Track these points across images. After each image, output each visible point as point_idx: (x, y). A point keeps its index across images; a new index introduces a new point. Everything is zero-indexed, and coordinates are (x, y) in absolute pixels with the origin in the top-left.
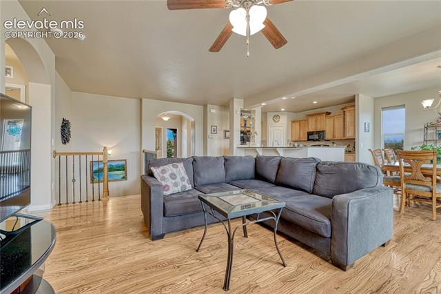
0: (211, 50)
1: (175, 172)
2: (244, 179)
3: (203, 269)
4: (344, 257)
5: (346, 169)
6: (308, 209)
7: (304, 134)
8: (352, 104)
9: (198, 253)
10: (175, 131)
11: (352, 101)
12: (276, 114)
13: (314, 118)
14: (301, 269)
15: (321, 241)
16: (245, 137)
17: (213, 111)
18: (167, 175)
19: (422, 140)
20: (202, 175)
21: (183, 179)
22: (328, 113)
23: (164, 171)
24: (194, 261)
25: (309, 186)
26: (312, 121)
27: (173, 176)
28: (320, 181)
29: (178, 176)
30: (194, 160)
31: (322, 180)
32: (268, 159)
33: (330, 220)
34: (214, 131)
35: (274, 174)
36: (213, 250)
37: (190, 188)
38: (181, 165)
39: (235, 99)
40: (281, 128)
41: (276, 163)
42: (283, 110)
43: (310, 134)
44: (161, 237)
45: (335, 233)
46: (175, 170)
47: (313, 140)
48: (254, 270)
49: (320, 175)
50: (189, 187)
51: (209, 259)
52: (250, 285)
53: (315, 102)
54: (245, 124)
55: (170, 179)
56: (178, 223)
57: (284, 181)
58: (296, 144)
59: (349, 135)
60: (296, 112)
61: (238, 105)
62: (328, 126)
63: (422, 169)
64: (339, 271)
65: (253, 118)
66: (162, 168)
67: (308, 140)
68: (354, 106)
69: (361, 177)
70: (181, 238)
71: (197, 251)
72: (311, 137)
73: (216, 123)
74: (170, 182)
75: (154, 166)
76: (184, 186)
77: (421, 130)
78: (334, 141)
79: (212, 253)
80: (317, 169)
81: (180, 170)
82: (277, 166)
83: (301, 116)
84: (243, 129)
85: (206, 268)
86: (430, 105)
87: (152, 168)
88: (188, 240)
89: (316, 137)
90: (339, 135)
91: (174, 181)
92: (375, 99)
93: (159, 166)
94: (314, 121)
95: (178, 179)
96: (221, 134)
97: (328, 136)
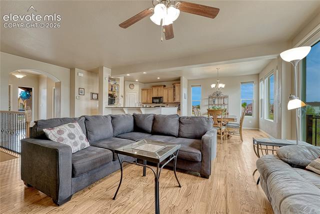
0: (121, 25)
1: (73, 132)
2: (127, 133)
3: (130, 211)
4: (209, 171)
5: (198, 120)
6: (186, 147)
7: (150, 99)
8: (178, 81)
9: (115, 201)
10: (29, 90)
11: (178, 80)
12: (132, 83)
13: (156, 88)
14: (189, 185)
15: (196, 165)
16: (112, 99)
17: (81, 75)
18: (65, 136)
19: (208, 104)
20: (95, 132)
21: (81, 138)
22: (165, 86)
23: (60, 132)
24: (117, 208)
25: (176, 132)
26: (155, 90)
27: (71, 136)
28: (182, 129)
29: (76, 136)
30: (86, 119)
31: (183, 128)
32: (145, 116)
33: (201, 151)
34: (81, 92)
35: (151, 127)
36: (126, 194)
37: (89, 145)
38: (77, 125)
39: (104, 67)
40: (135, 94)
41: (152, 118)
42: (137, 80)
43: (153, 98)
44: (69, 199)
45: (204, 158)
46: (72, 130)
47: (156, 103)
48: (166, 197)
49: (182, 125)
50: (87, 144)
51: (128, 202)
52: (170, 208)
53: (159, 78)
54: (112, 89)
55: (69, 139)
56: (86, 180)
57: (159, 131)
58: (145, 106)
59: (177, 100)
60: (145, 83)
61: (106, 73)
62: (165, 94)
63: (218, 119)
64: (206, 180)
65: (118, 85)
66: (57, 129)
67: (153, 102)
68: (180, 83)
69: (206, 125)
70: (88, 193)
71: (114, 199)
72: (155, 101)
73: (83, 85)
74: (69, 142)
75: (47, 128)
76: (83, 144)
77: (207, 99)
78: (167, 104)
79: (128, 195)
80: (180, 122)
81: (78, 130)
82: (152, 121)
83: (148, 86)
84: (111, 93)
85: (131, 209)
86: (214, 87)
87: (44, 130)
88: (98, 193)
89: (158, 101)
90: (171, 100)
91: (73, 141)
92: (188, 80)
93: (52, 128)
94: (156, 90)
95: (77, 139)
96: (88, 95)
97: (165, 100)
